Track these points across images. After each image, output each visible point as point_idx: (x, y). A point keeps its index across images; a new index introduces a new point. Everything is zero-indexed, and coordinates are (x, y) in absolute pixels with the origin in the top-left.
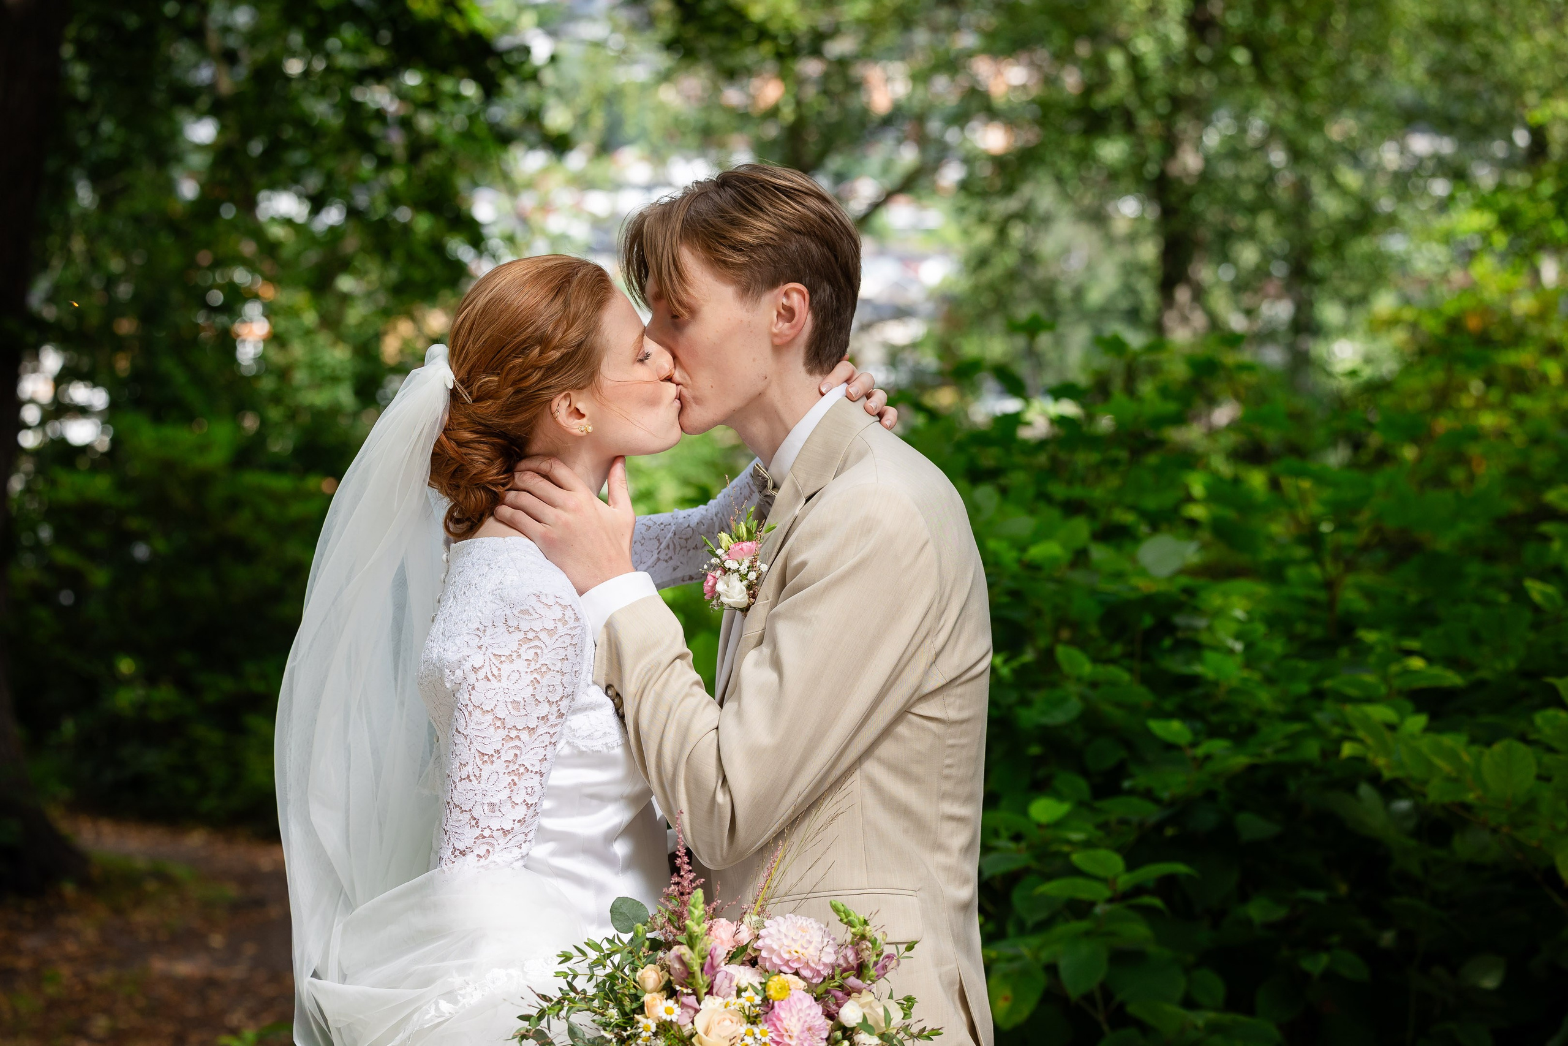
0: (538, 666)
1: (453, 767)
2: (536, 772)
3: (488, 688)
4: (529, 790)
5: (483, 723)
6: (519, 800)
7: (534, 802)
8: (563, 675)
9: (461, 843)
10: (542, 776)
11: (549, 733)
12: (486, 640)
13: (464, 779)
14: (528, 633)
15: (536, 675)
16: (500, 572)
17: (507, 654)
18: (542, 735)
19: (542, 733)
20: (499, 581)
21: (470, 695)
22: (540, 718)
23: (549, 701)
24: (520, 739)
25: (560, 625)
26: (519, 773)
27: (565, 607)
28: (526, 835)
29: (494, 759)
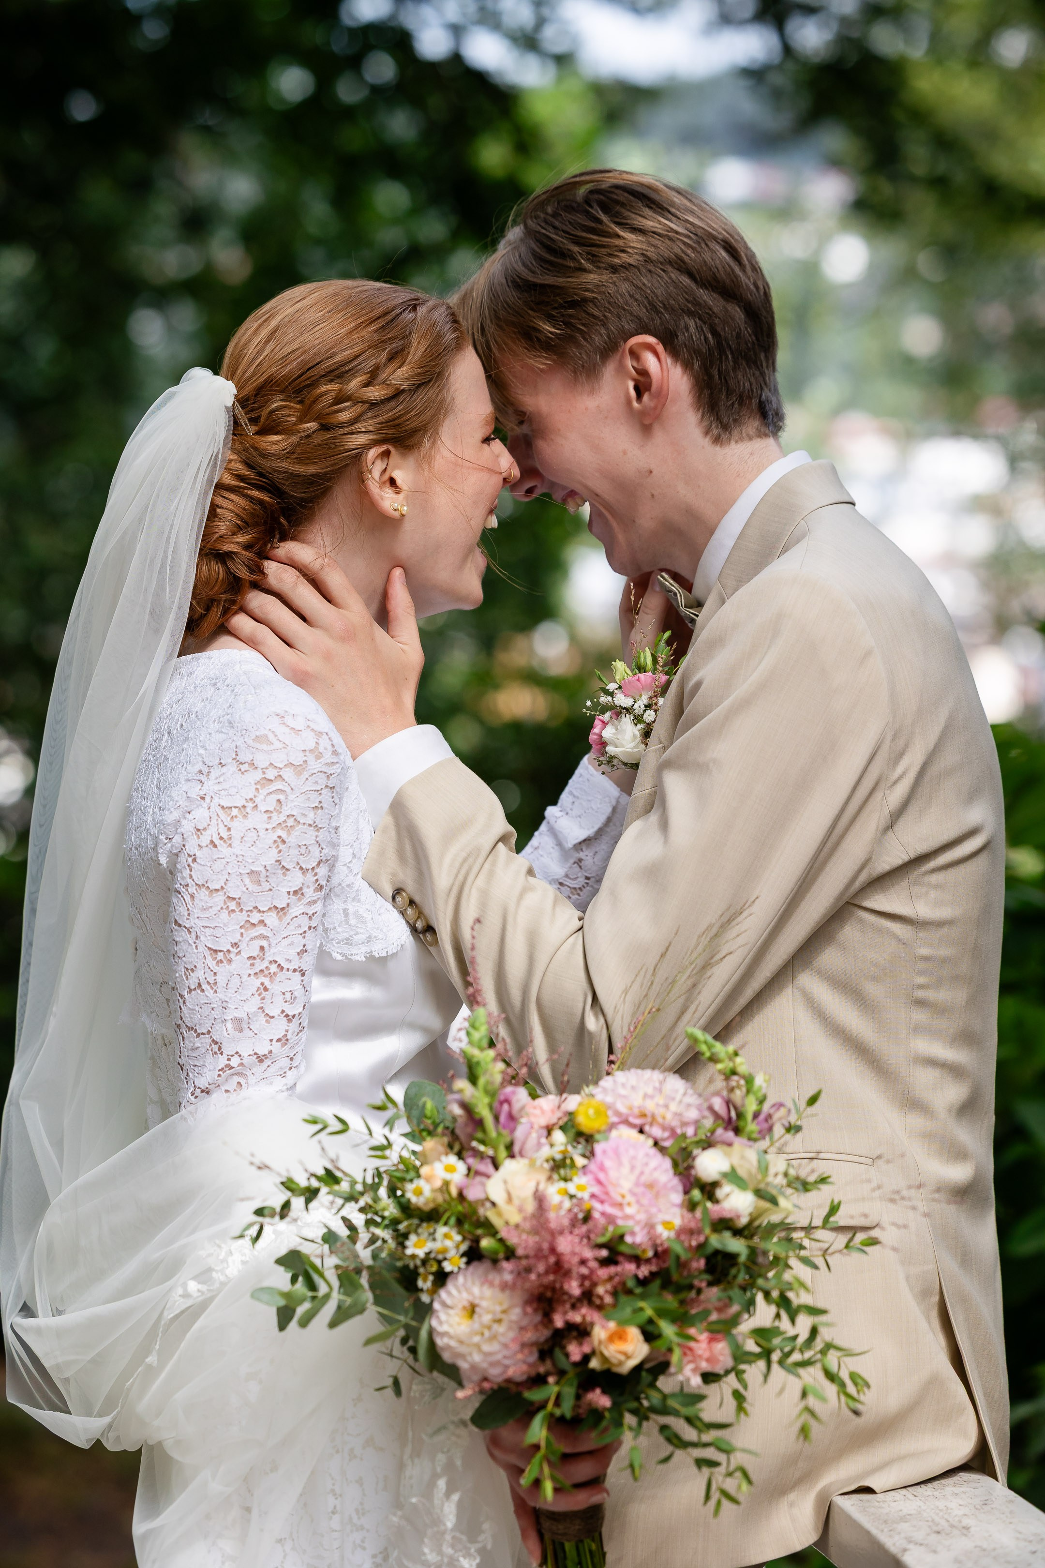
0: (282, 818)
1: (177, 975)
2: (295, 970)
3: (215, 857)
4: (288, 995)
5: (211, 907)
6: (275, 1011)
7: (296, 1012)
8: (318, 830)
9: (202, 1079)
10: (303, 975)
11: (307, 914)
12: (210, 786)
13: (195, 989)
14: (267, 771)
15: (280, 832)
16: (229, 693)
17: (240, 805)
18: (296, 917)
19: (297, 914)
20: (228, 705)
21: (191, 870)
22: (291, 893)
23: (301, 868)
24: (265, 925)
25: (311, 759)
26: (270, 973)
27: (319, 734)
28: (292, 1059)
29: (232, 956)
